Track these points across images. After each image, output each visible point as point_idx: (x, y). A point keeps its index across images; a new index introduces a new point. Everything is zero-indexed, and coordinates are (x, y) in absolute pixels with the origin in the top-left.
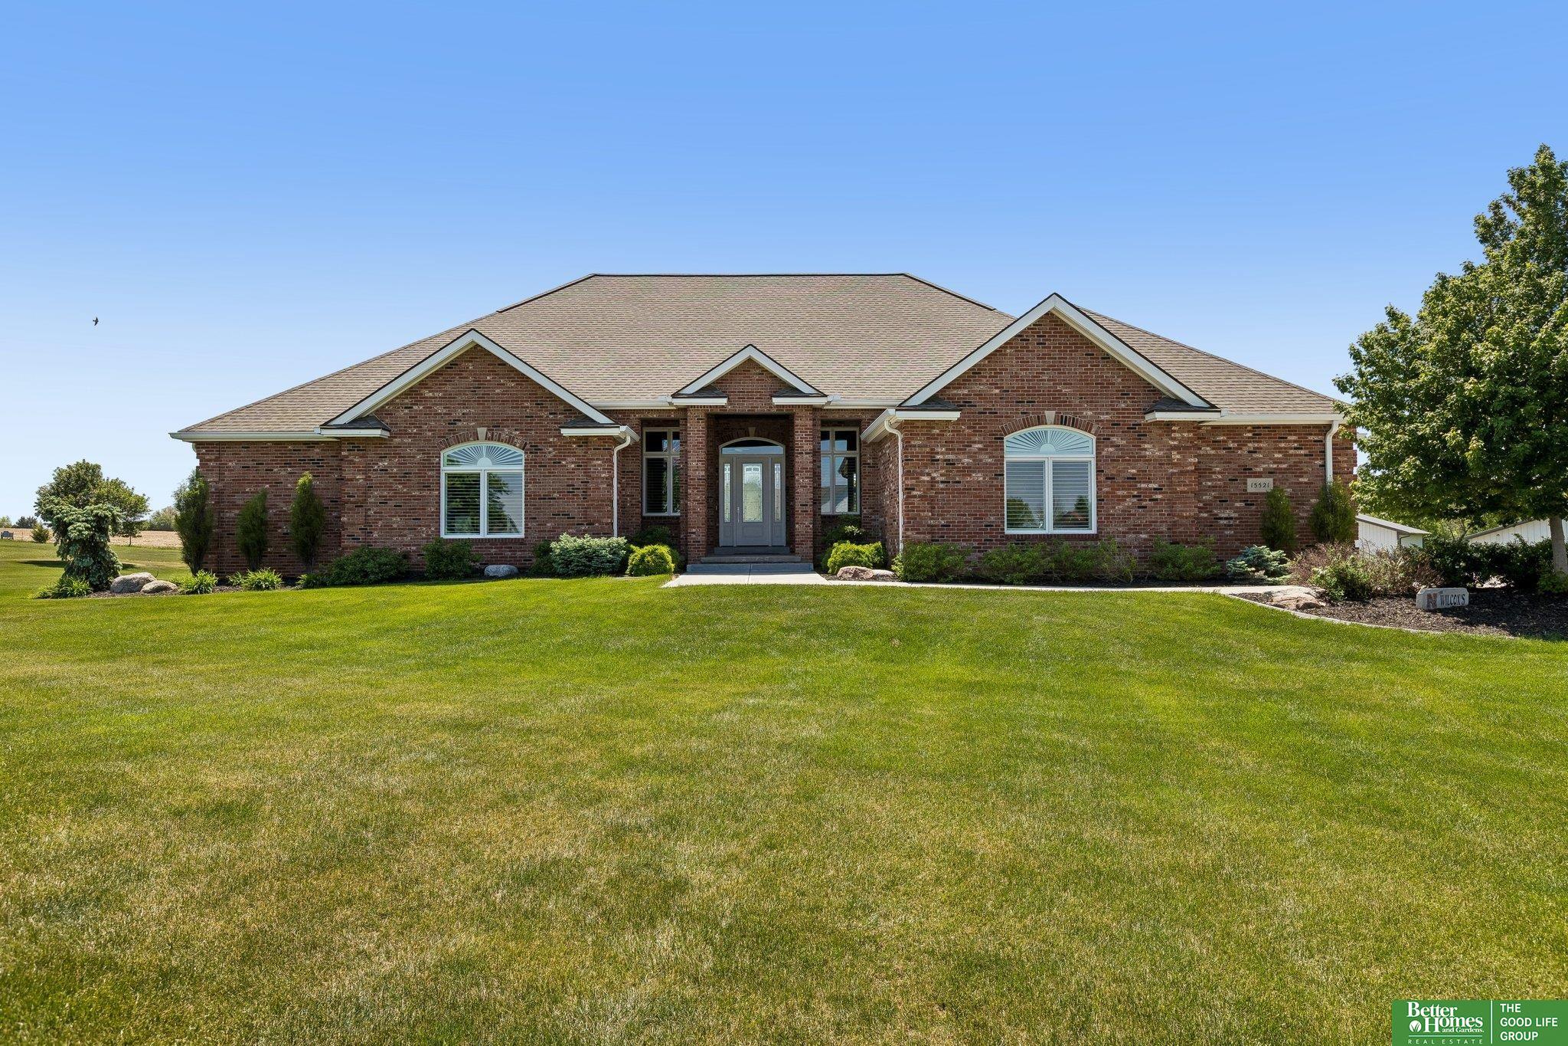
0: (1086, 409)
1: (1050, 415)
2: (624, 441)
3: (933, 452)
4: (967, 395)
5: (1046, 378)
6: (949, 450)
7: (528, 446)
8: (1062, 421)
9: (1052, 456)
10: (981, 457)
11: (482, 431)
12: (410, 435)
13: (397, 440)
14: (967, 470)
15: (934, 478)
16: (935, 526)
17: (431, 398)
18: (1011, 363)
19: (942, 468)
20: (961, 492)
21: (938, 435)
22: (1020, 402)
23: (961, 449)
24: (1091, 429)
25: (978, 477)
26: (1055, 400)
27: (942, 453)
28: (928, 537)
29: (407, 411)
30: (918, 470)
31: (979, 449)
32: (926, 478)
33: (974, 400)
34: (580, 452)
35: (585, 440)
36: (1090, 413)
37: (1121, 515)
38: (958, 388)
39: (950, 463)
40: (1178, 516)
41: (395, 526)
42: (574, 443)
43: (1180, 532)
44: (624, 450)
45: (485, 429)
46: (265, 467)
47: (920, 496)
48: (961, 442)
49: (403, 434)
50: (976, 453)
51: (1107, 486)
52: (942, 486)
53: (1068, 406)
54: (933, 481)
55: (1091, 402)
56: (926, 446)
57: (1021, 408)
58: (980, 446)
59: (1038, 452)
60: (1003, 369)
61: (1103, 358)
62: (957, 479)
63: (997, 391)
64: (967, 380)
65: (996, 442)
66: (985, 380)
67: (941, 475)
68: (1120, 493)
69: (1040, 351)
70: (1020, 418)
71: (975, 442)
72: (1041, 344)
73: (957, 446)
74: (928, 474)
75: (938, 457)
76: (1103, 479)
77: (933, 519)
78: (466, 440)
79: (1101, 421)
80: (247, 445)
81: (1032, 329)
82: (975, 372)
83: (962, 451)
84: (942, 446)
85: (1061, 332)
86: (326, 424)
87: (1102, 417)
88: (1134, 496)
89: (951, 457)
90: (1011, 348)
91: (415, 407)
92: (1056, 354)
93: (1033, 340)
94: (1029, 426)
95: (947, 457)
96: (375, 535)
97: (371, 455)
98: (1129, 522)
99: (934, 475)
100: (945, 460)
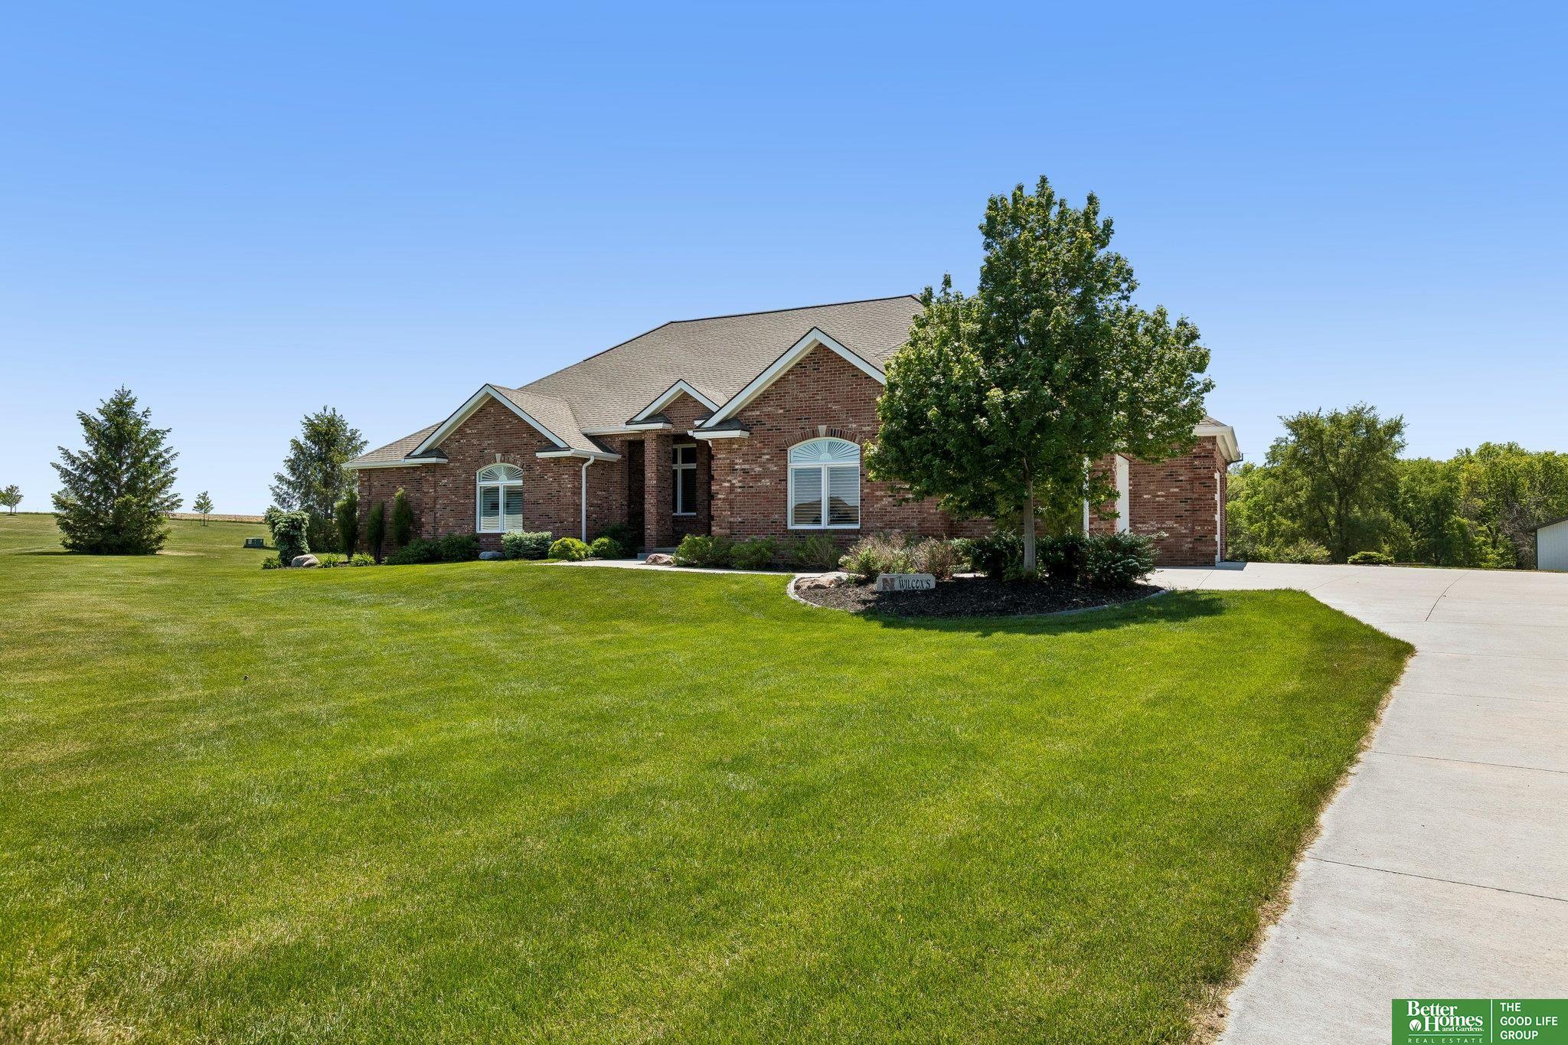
0: (851, 423)
1: (822, 428)
2: (589, 459)
3: (733, 463)
4: (759, 415)
5: (820, 398)
6: (745, 461)
7: (525, 466)
8: (831, 433)
9: (827, 463)
10: (769, 466)
11: (498, 456)
12: (459, 461)
13: (452, 464)
14: (758, 477)
15: (734, 484)
16: (734, 523)
17: (470, 434)
18: (792, 388)
19: (740, 476)
20: (754, 495)
21: (737, 449)
22: (799, 419)
23: (754, 460)
24: (855, 439)
25: (766, 482)
26: (827, 417)
27: (740, 464)
28: (728, 531)
29: (457, 444)
30: (722, 478)
31: (768, 459)
32: (727, 484)
33: (764, 419)
34: (555, 469)
35: (557, 460)
36: (854, 426)
37: (878, 512)
38: (752, 410)
39: (745, 471)
40: (926, 512)
41: (450, 524)
42: (552, 462)
43: (927, 527)
44: (591, 465)
45: (500, 454)
46: (393, 485)
47: (724, 499)
48: (755, 454)
49: (456, 460)
50: (764, 463)
51: (867, 488)
52: (739, 490)
53: (836, 420)
54: (732, 487)
55: (855, 416)
56: (728, 459)
57: (800, 424)
58: (768, 457)
59: (818, 460)
60: (786, 393)
61: (865, 378)
62: (751, 485)
63: (782, 411)
64: (759, 404)
65: (782, 453)
66: (772, 403)
67: (739, 482)
68: (878, 493)
69: (815, 375)
70: (798, 432)
71: (764, 454)
72: (816, 369)
73: (750, 457)
74: (730, 481)
75: (737, 467)
76: (864, 481)
77: (732, 517)
78: (490, 463)
79: (863, 432)
80: (383, 470)
81: (809, 357)
82: (764, 398)
83: (755, 461)
84: (740, 458)
85: (832, 359)
86: (408, 455)
87: (864, 429)
88: (890, 496)
89: (746, 466)
90: (793, 374)
91: (462, 441)
92: (828, 377)
93: (810, 367)
94: (806, 439)
95: (743, 467)
96: (440, 531)
97: (438, 475)
98: (885, 519)
99: (734, 482)
100: (742, 469)
